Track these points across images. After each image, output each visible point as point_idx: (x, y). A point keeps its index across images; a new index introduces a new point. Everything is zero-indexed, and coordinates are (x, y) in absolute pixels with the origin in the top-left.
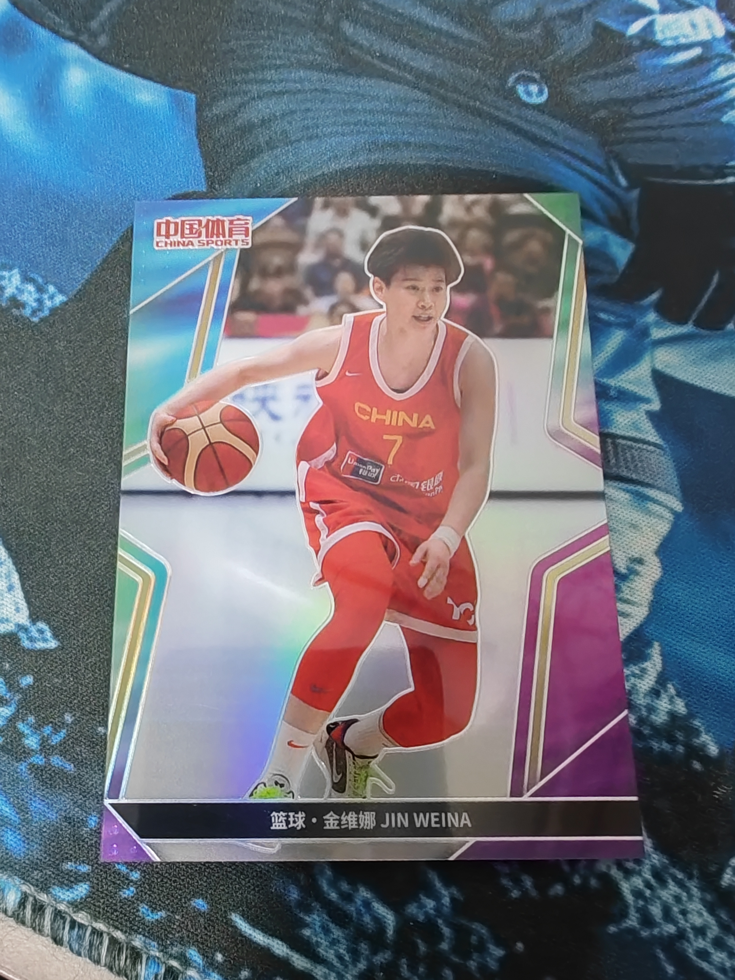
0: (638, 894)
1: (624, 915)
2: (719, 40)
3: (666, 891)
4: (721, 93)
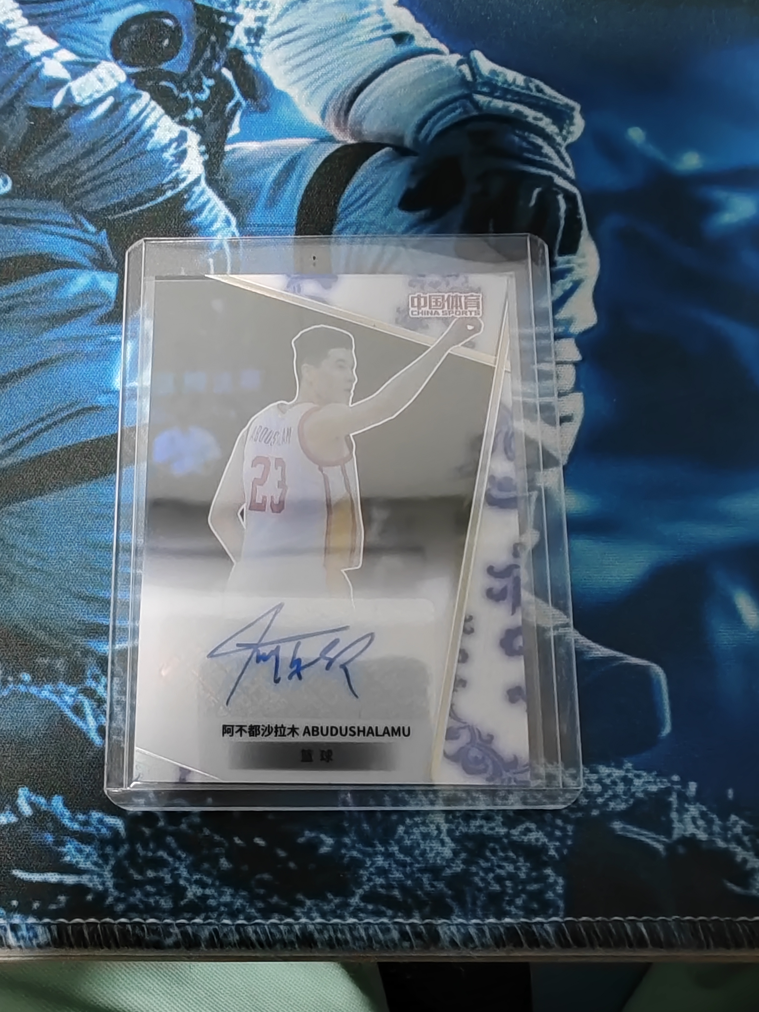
2: (124, 84)
4: (139, 127)
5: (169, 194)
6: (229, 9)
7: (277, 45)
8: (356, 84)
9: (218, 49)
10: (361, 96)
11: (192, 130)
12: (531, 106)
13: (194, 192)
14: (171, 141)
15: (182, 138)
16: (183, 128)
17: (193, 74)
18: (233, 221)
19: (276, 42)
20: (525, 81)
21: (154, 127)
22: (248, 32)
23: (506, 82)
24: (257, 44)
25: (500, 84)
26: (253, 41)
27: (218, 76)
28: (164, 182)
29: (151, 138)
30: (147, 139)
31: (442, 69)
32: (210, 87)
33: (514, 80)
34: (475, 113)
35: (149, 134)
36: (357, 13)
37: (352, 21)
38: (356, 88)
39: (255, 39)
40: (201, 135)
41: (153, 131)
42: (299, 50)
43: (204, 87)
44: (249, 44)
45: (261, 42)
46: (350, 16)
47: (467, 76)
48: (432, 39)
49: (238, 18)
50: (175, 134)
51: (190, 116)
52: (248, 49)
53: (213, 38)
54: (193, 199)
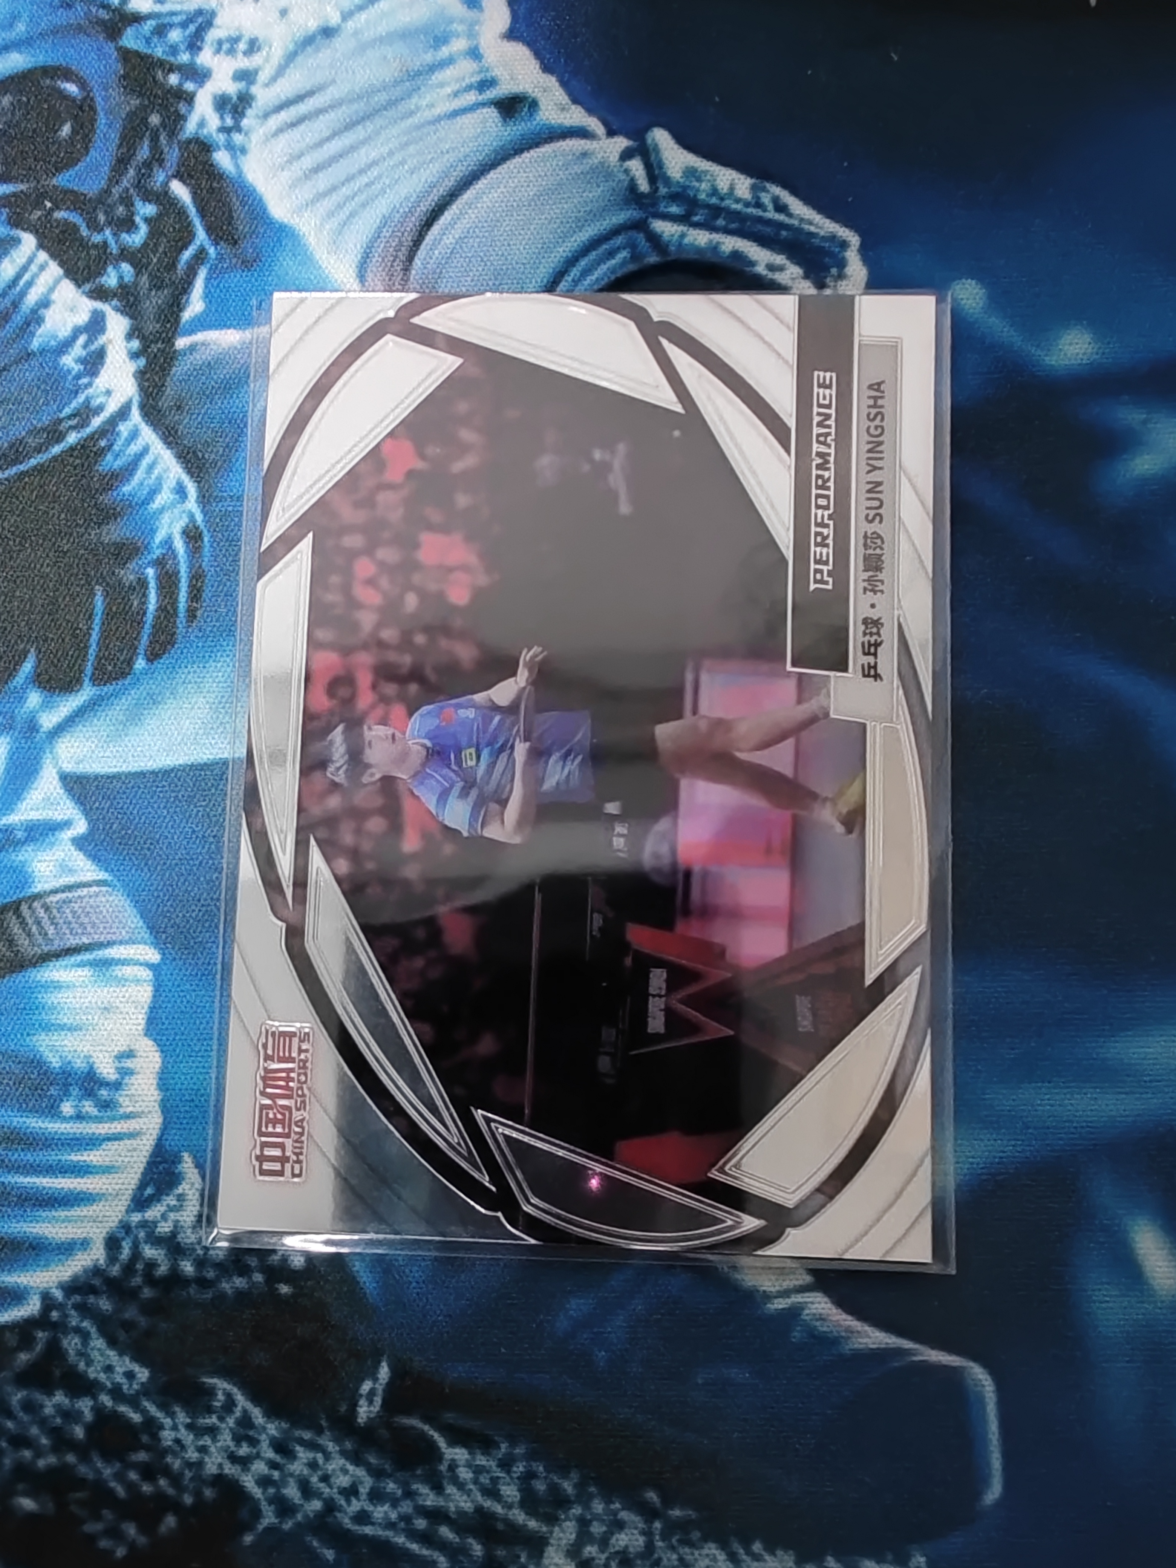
0: (264, 1482)
1: (257, 1514)
3: (296, 1463)
5: (72, 438)
6: (184, 58)
7: (274, 128)
8: (426, 206)
9: (163, 139)
10: (435, 229)
11: (116, 309)
12: (763, 241)
13: (118, 434)
14: (77, 332)
15: (96, 325)
16: (99, 305)
17: (116, 191)
18: (192, 489)
19: (275, 121)
20: (754, 188)
21: (45, 303)
22: (222, 103)
23: (714, 192)
24: (237, 128)
25: (702, 196)
26: (229, 122)
27: (164, 199)
28: (62, 415)
29: (40, 326)
30: (31, 328)
31: (593, 170)
32: (147, 220)
33: (732, 188)
34: (653, 259)
35: (35, 318)
36: (428, 58)
37: (419, 73)
38: (425, 214)
39: (233, 118)
40: (132, 317)
41: (42, 311)
42: (317, 137)
43: (137, 219)
44: (223, 129)
45: (245, 122)
46: (416, 64)
47: (639, 182)
48: (573, 107)
49: (200, 76)
50: (82, 318)
51: (111, 279)
52: (221, 138)
53: (155, 119)
54: (116, 448)
